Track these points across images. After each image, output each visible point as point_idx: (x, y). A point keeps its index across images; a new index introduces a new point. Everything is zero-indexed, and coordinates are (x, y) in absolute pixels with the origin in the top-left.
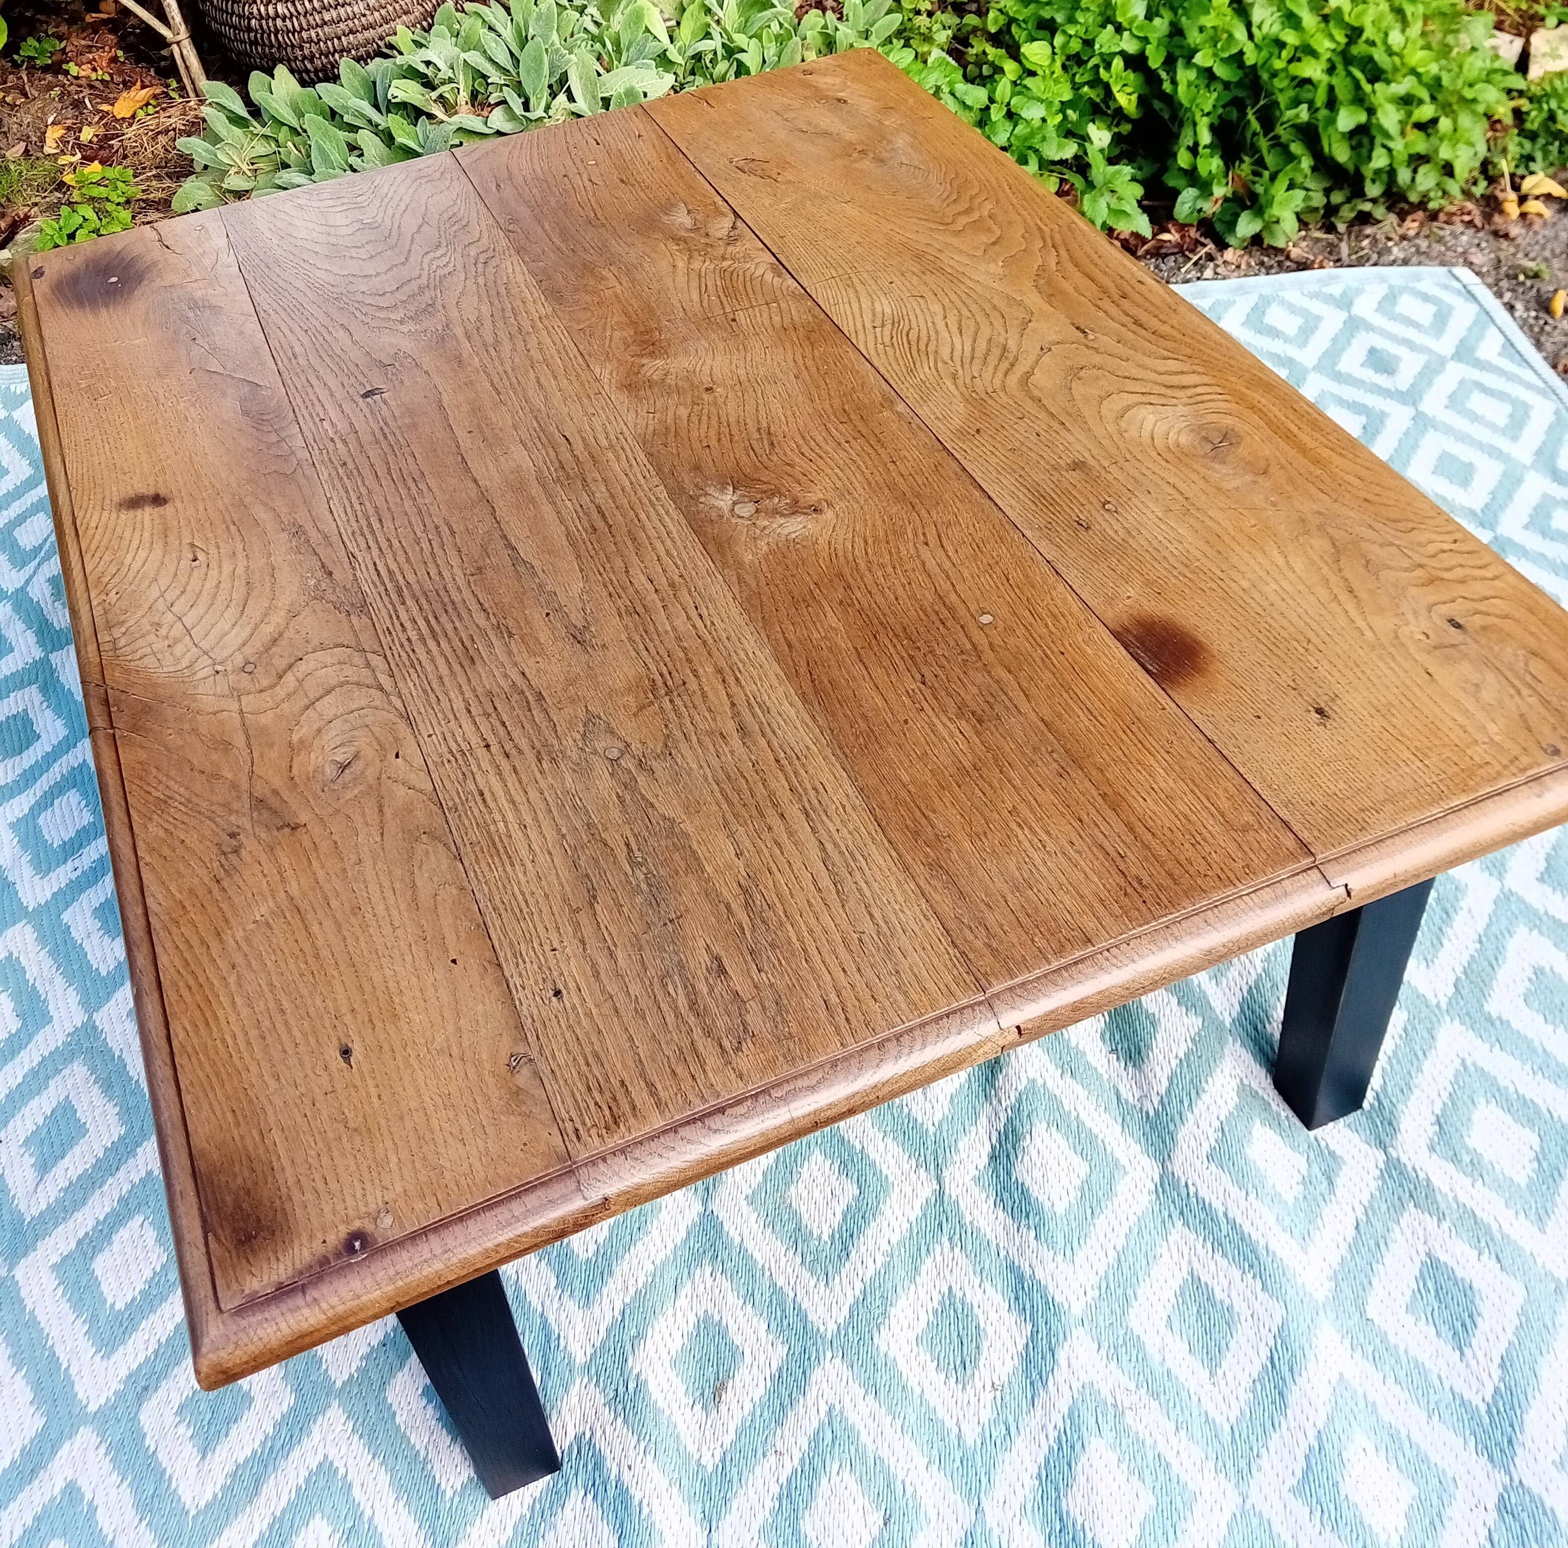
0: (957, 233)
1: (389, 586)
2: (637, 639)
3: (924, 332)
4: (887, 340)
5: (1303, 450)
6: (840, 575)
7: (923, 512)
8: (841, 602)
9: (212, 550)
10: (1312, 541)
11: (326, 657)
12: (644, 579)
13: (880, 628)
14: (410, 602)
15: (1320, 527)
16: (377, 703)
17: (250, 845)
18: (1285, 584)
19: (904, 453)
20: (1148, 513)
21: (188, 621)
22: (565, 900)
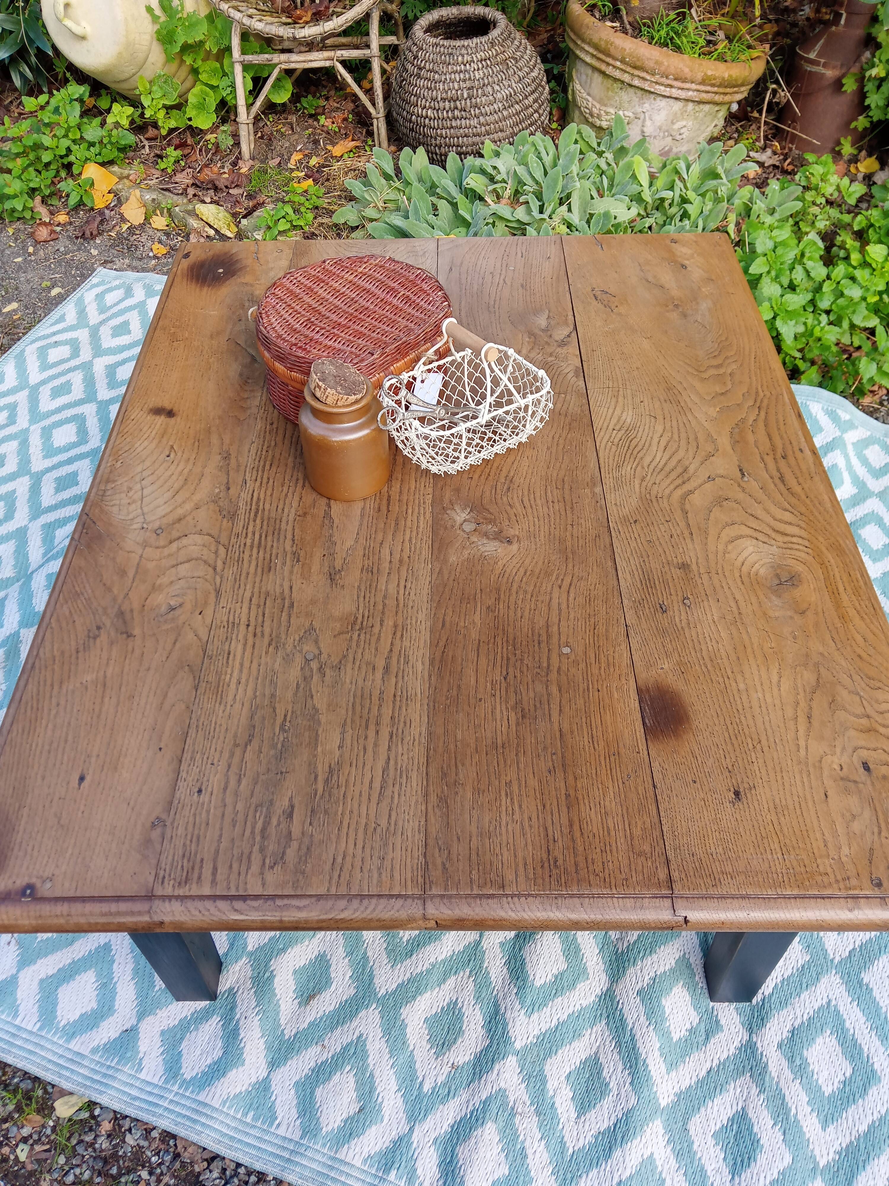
0: (703, 380)
1: (254, 507)
2: (363, 589)
3: (643, 442)
4: (616, 440)
5: (838, 605)
6: (498, 590)
7: (570, 566)
8: (488, 608)
9: (179, 454)
10: (805, 672)
11: (198, 539)
12: (388, 552)
13: (501, 633)
14: (258, 521)
15: (817, 665)
16: (208, 577)
17: (103, 638)
18: (768, 696)
19: (583, 521)
20: (709, 615)
21: (146, 492)
22: (235, 736)
